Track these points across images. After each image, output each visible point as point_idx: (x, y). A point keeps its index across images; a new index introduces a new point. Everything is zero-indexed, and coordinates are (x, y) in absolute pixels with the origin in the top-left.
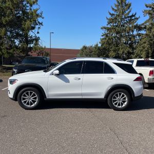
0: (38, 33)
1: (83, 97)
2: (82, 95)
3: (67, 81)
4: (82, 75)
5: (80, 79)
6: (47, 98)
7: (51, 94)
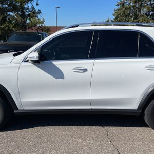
0: (37, 4)
1: (93, 107)
2: (90, 102)
3: (58, 74)
4: (92, 61)
5: (85, 70)
6: (19, 109)
7: (26, 101)
